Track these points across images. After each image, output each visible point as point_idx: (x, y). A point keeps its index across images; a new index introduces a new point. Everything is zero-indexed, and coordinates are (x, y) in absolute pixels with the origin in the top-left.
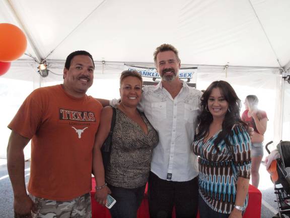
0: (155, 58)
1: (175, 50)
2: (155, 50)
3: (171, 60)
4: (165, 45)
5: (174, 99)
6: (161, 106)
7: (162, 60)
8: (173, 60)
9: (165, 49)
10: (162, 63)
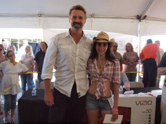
0: (70, 13)
1: (85, 11)
2: (71, 7)
3: (81, 17)
4: (79, 5)
5: (77, 44)
6: (68, 48)
7: (75, 15)
8: (82, 17)
9: (79, 8)
10: (75, 17)
